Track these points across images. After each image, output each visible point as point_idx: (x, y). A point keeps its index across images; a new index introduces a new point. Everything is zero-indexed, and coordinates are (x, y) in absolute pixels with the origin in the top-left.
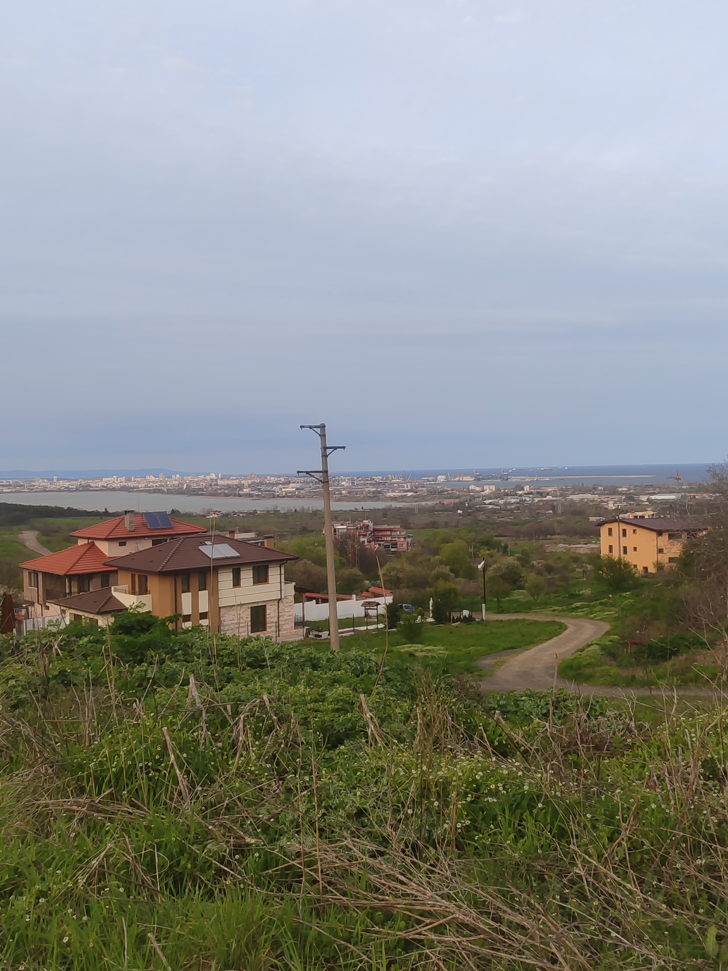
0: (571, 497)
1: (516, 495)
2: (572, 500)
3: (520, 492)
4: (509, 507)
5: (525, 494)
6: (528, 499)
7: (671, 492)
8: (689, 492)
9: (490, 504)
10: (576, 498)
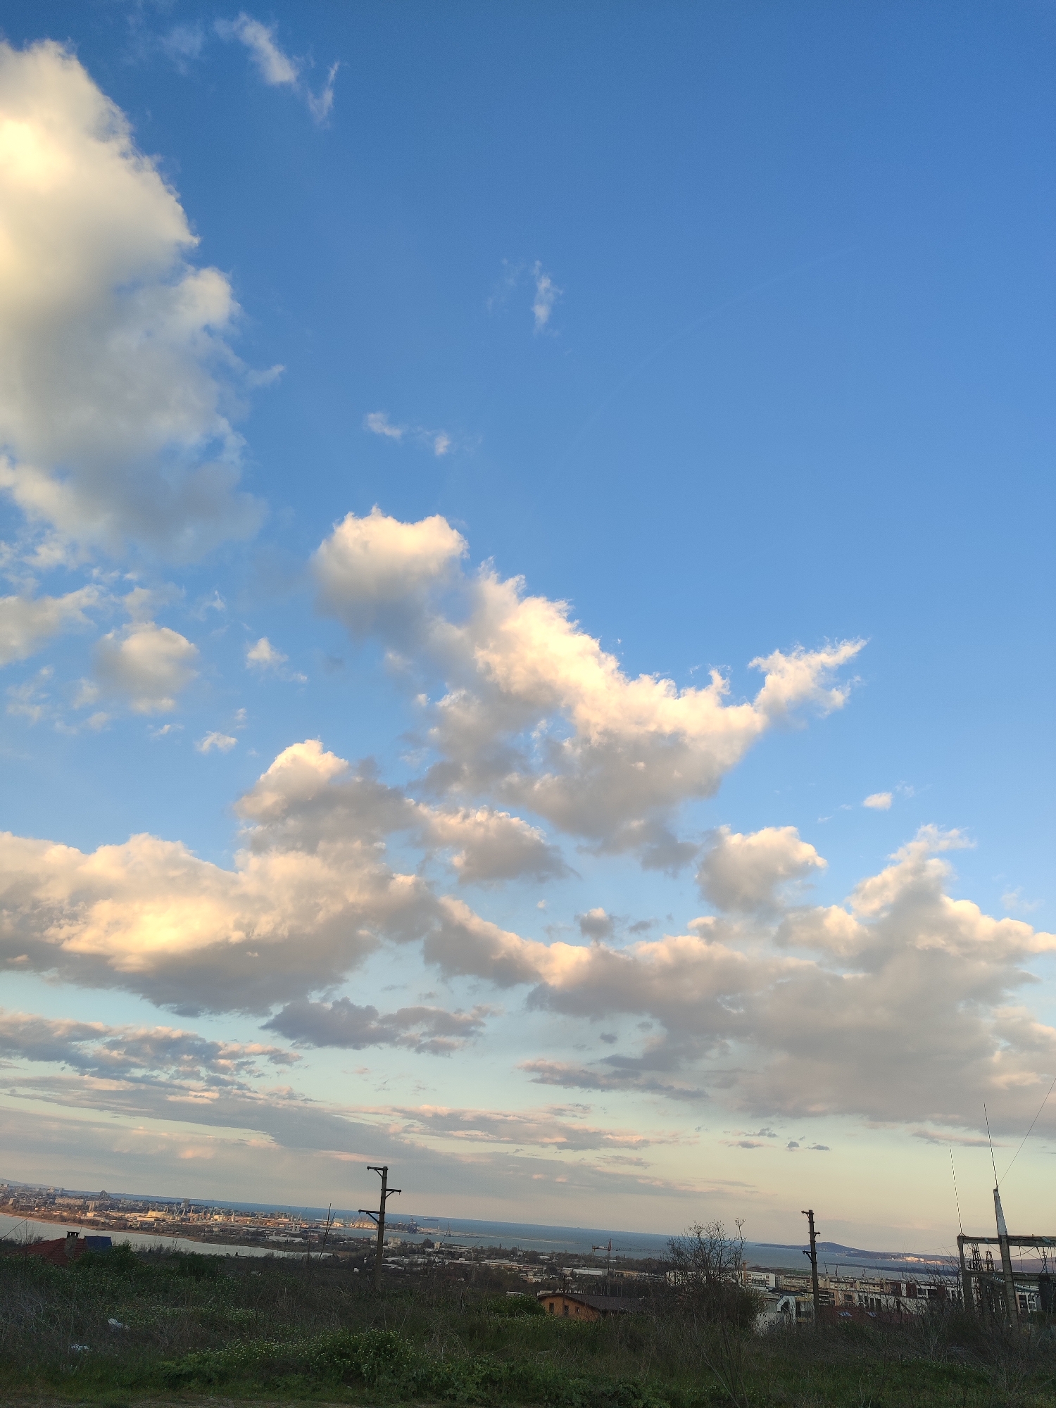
0: (487, 1262)
1: (424, 1253)
2: (488, 1267)
3: (430, 1250)
4: (415, 1269)
5: (435, 1253)
6: (437, 1260)
7: (597, 1267)
8: (618, 1268)
9: (393, 1262)
10: (493, 1263)
